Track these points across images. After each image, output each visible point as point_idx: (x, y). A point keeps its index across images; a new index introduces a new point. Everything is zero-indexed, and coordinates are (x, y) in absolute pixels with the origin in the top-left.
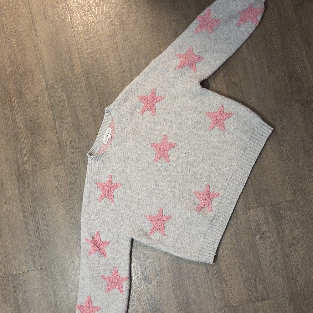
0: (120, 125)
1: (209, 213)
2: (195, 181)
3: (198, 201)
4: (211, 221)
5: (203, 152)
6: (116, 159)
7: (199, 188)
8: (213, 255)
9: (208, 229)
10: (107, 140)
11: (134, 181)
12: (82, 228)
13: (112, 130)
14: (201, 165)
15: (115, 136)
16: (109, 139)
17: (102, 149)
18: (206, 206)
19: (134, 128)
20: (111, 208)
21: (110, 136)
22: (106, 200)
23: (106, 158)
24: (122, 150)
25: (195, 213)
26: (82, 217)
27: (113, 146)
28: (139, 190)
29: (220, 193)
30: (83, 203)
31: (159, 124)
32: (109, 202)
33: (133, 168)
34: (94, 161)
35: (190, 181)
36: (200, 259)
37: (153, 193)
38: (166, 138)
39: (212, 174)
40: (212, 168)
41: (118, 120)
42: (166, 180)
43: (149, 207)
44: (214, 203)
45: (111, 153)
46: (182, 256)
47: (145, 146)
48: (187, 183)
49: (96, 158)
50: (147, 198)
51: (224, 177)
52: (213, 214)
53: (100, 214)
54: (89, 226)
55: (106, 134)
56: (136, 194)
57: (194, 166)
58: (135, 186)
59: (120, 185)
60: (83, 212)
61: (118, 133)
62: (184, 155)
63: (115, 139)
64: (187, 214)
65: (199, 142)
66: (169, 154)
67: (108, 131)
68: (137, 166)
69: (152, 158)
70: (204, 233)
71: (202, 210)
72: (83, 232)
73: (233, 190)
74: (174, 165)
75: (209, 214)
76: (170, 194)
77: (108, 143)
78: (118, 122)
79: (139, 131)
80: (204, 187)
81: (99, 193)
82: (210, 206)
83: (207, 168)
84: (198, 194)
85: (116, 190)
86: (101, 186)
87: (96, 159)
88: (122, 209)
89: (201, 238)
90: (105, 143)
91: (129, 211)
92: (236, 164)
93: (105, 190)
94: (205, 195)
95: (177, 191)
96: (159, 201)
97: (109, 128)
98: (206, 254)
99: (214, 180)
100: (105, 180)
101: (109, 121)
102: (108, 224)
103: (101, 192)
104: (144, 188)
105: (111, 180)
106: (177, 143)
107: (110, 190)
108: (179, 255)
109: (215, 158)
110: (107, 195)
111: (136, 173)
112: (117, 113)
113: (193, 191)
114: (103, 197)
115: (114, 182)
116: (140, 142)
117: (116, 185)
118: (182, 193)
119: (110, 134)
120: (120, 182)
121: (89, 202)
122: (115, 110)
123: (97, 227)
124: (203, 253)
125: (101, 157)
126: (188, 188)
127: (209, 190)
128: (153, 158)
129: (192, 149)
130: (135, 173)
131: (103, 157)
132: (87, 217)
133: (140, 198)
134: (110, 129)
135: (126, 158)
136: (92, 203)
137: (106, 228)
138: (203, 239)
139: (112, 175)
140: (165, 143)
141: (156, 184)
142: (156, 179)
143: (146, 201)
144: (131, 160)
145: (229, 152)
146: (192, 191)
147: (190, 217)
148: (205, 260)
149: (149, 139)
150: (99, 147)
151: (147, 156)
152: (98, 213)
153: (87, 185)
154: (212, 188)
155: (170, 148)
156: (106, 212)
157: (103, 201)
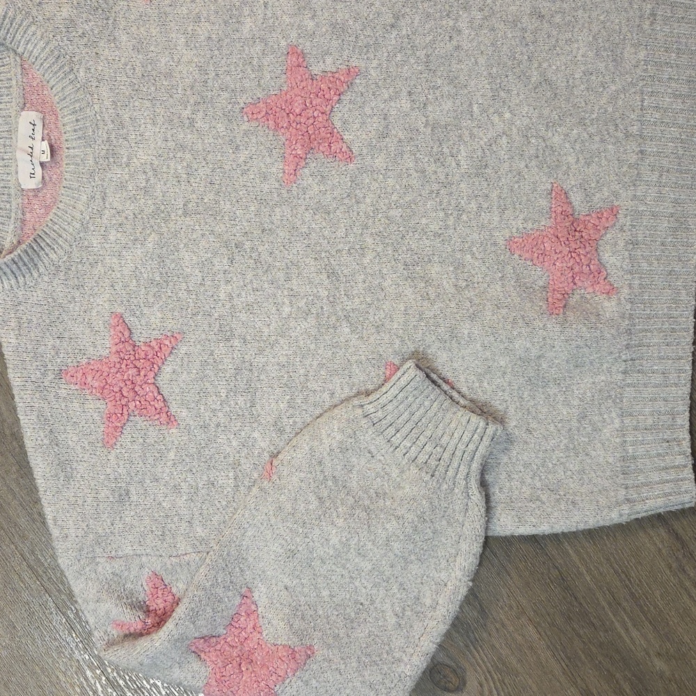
0: (72, 76)
1: (606, 304)
2: (494, 195)
3: (538, 275)
4: (629, 332)
5: (482, 60)
6: (113, 232)
7: (521, 216)
8: (685, 466)
9: (625, 372)
10: (39, 170)
11: (231, 298)
12: (76, 590)
13: (41, 115)
14: (496, 119)
15: (65, 137)
16: (46, 158)
17: (28, 216)
18: (579, 284)
19: (139, 71)
20: (172, 455)
21: (45, 146)
22: (139, 428)
23: (66, 246)
24: (122, 186)
25: (553, 326)
26: (59, 546)
27: (76, 185)
28: (266, 330)
29: (616, 204)
30: (40, 482)
31: (246, 11)
32: (153, 433)
33: (203, 243)
34: (13, 282)
35: (473, 205)
36: (638, 507)
37: (334, 318)
38: (297, 58)
39: (557, 140)
40: (546, 112)
41: (52, 59)
42: (369, 240)
43: (337, 380)
44: (612, 257)
45: (78, 215)
46: (561, 526)
47: (221, 128)
48: (464, 217)
49: (20, 264)
50: (312, 347)
51: (612, 128)
52: (623, 301)
53: (134, 498)
54: (105, 568)
55: (22, 141)
56: (261, 351)
57: (467, 133)
58: (243, 317)
59: (176, 338)
60: (55, 520)
61: (73, 118)
62: (405, 104)
63: (72, 149)
64: (518, 344)
65: (451, 23)
66: (338, 124)
67: (23, 127)
68: (220, 229)
69: (274, 170)
70: (613, 393)
71: (572, 301)
72: (92, 606)
73: (668, 171)
74: (380, 162)
75: (609, 307)
76: (409, 292)
77: (47, 178)
78: (55, 68)
79: (169, 75)
80: (544, 203)
81: (94, 409)
82: (598, 273)
83: (526, 121)
84: (529, 246)
85: (167, 369)
86: (89, 379)
87: (23, 268)
88: (222, 439)
89: (608, 421)
90: (30, 184)
91: (256, 435)
92: (642, 55)
93: (116, 389)
94: (562, 233)
95: (435, 270)
96: (372, 339)
97: (24, 113)
98: (655, 477)
99: (571, 159)
100: (103, 346)
101: (14, 82)
102: (184, 525)
103: (101, 405)
104: (287, 310)
105: (127, 334)
106: (354, 62)
107: (138, 380)
108: (544, 528)
109: (545, 65)
110: (132, 405)
111: (225, 261)
112: (33, 28)
113: (501, 242)
114: (116, 423)
115: (140, 336)
116: (192, 122)
117: (157, 348)
118: (459, 266)
119: (38, 136)
120: (170, 325)
121: (64, 467)
122: (19, 18)
123: (144, 559)
124: (641, 478)
125: (42, 253)
126: (476, 236)
127: (570, 210)
128: (276, 169)
129: (432, 67)
130: (221, 263)
131: (47, 249)
132: (80, 533)
133: (283, 360)
134: (32, 115)
135: (154, 215)
136: (81, 468)
137: (183, 547)
138: (617, 421)
139: (120, 310)
140: (304, 84)
141: (332, 274)
142: (323, 255)
143: (315, 363)
144: (180, 212)
145: (594, 14)
146: (495, 244)
147: (534, 352)
148: (660, 502)
149: (225, 95)
150: (13, 215)
151: (244, 173)
152: (123, 497)
153: (23, 398)
154: (576, 198)
155: (336, 98)
156: (157, 480)
157: (125, 439)
